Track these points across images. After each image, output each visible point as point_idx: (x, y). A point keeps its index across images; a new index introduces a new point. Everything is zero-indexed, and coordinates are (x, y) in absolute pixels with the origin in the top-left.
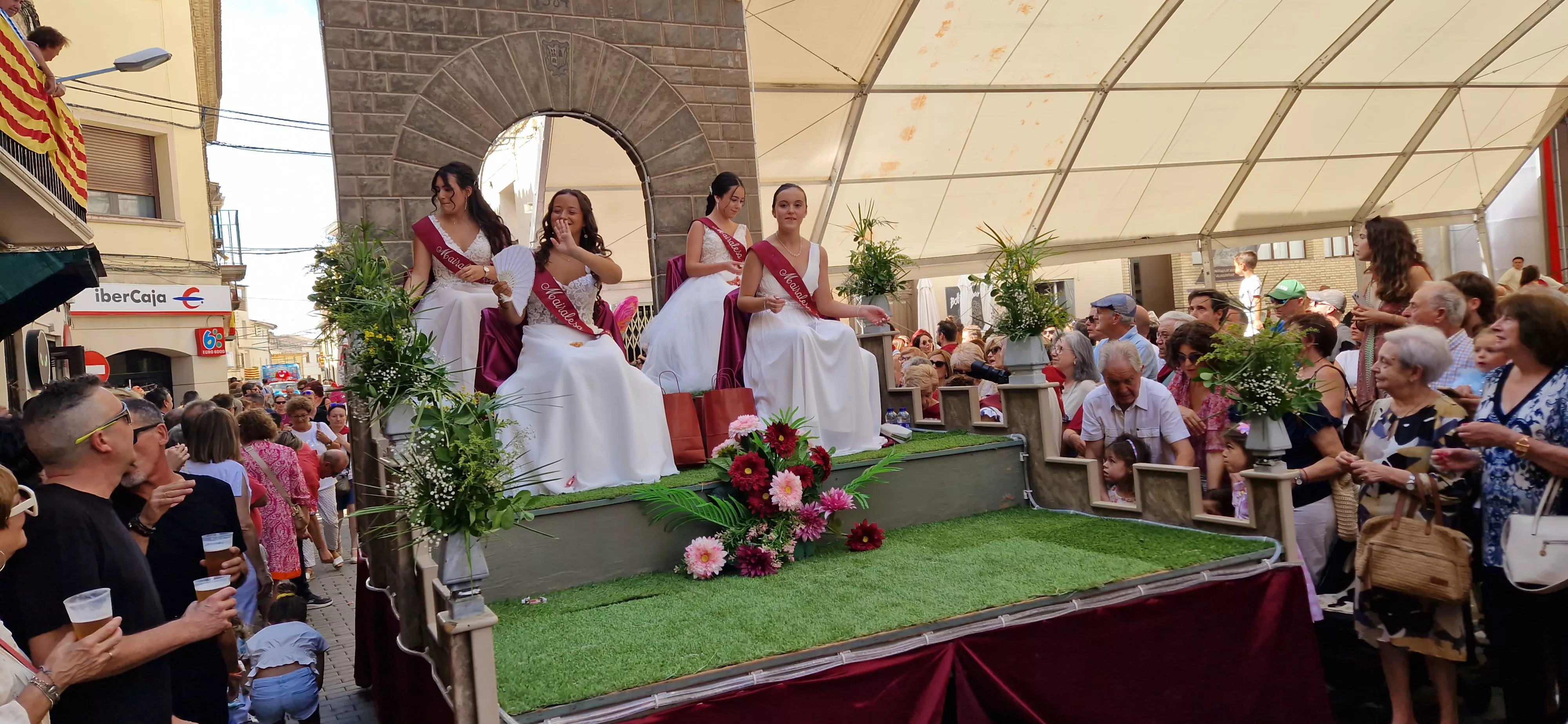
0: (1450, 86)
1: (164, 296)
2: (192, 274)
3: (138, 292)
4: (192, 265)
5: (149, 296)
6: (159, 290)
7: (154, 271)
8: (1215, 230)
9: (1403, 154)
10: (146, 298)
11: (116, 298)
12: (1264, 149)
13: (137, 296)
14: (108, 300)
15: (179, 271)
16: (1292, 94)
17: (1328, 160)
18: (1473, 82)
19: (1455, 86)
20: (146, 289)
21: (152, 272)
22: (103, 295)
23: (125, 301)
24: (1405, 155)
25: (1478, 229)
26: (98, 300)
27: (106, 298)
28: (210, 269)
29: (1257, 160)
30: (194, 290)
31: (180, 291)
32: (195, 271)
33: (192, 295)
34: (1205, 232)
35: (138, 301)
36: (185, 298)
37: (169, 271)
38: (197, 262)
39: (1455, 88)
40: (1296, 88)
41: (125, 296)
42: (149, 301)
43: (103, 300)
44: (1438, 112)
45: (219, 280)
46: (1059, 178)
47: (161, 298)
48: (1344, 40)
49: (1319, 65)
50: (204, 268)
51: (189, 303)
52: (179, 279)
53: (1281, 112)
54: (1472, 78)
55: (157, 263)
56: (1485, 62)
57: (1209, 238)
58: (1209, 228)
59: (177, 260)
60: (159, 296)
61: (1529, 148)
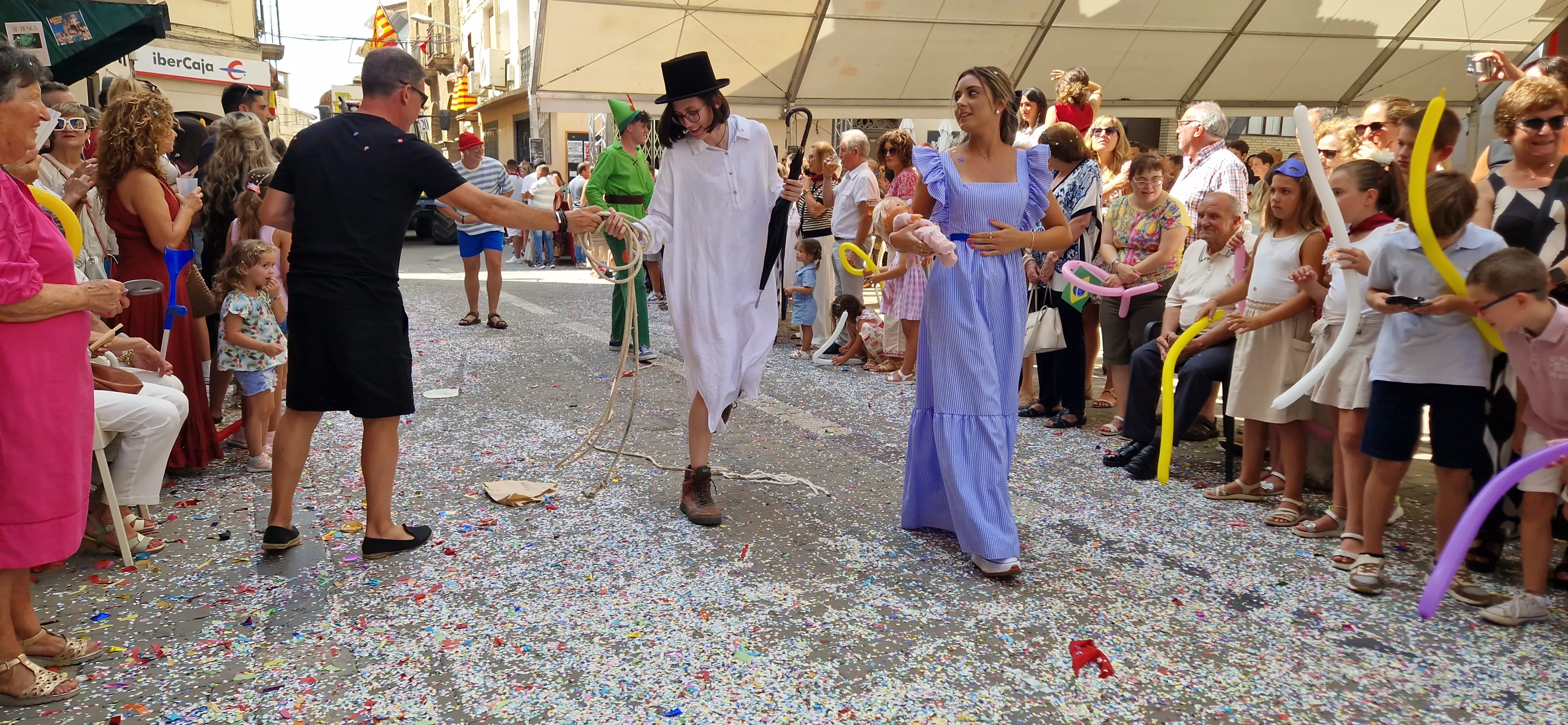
1: (212, 66)
2: (236, 48)
3: (190, 59)
4: (236, 39)
5: (199, 64)
6: (208, 59)
7: (202, 42)
9: (1396, 38)
10: (196, 66)
11: (170, 62)
12: (1250, 21)
13: (188, 63)
14: (164, 64)
15: (225, 45)
17: (1318, 39)
20: (196, 57)
21: (201, 42)
22: (159, 59)
23: (178, 66)
24: (1398, 40)
26: (155, 63)
27: (162, 61)
28: (252, 45)
29: (1241, 32)
30: (239, 63)
31: (226, 62)
32: (240, 47)
33: (236, 67)
34: (1185, 99)
35: (190, 68)
36: (230, 69)
37: (216, 43)
38: (240, 38)
41: (179, 61)
42: (199, 68)
43: (160, 63)
45: (260, 57)
46: (1041, 31)
47: (209, 67)
50: (247, 44)
51: (233, 74)
52: (224, 51)
55: (206, 35)
58: (1190, 95)
59: (223, 34)
60: (208, 65)
61: (1532, 44)
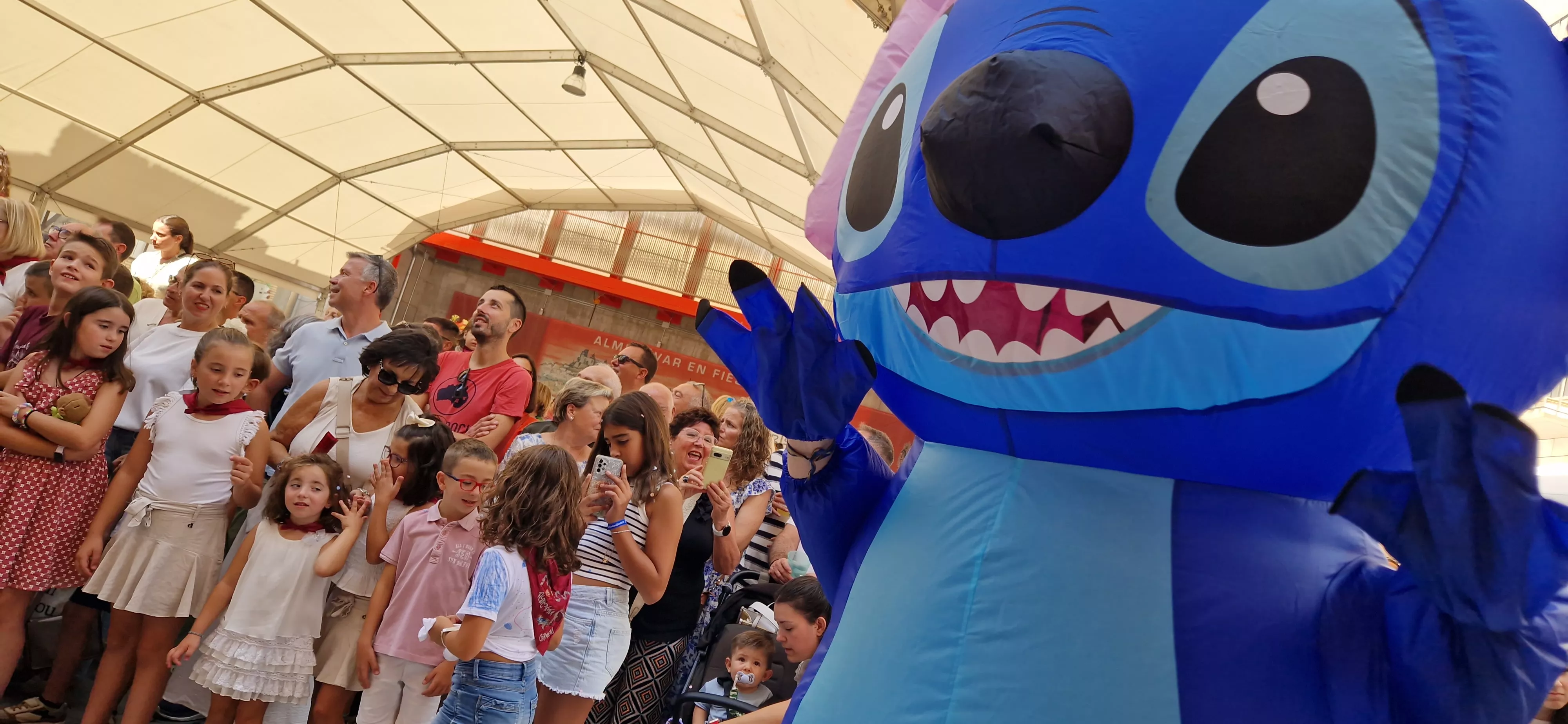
0: (335, 175)
8: (57, 191)
9: (276, 211)
12: (142, 137)
16: (191, 102)
18: (351, 181)
19: (339, 178)
24: (279, 214)
25: (317, 306)
29: (131, 144)
34: (46, 188)
39: (338, 178)
40: (197, 99)
44: (318, 191)
48: (255, 82)
49: (225, 90)
53: (174, 112)
54: (353, 177)
56: (367, 170)
57: (47, 196)
58: (52, 186)
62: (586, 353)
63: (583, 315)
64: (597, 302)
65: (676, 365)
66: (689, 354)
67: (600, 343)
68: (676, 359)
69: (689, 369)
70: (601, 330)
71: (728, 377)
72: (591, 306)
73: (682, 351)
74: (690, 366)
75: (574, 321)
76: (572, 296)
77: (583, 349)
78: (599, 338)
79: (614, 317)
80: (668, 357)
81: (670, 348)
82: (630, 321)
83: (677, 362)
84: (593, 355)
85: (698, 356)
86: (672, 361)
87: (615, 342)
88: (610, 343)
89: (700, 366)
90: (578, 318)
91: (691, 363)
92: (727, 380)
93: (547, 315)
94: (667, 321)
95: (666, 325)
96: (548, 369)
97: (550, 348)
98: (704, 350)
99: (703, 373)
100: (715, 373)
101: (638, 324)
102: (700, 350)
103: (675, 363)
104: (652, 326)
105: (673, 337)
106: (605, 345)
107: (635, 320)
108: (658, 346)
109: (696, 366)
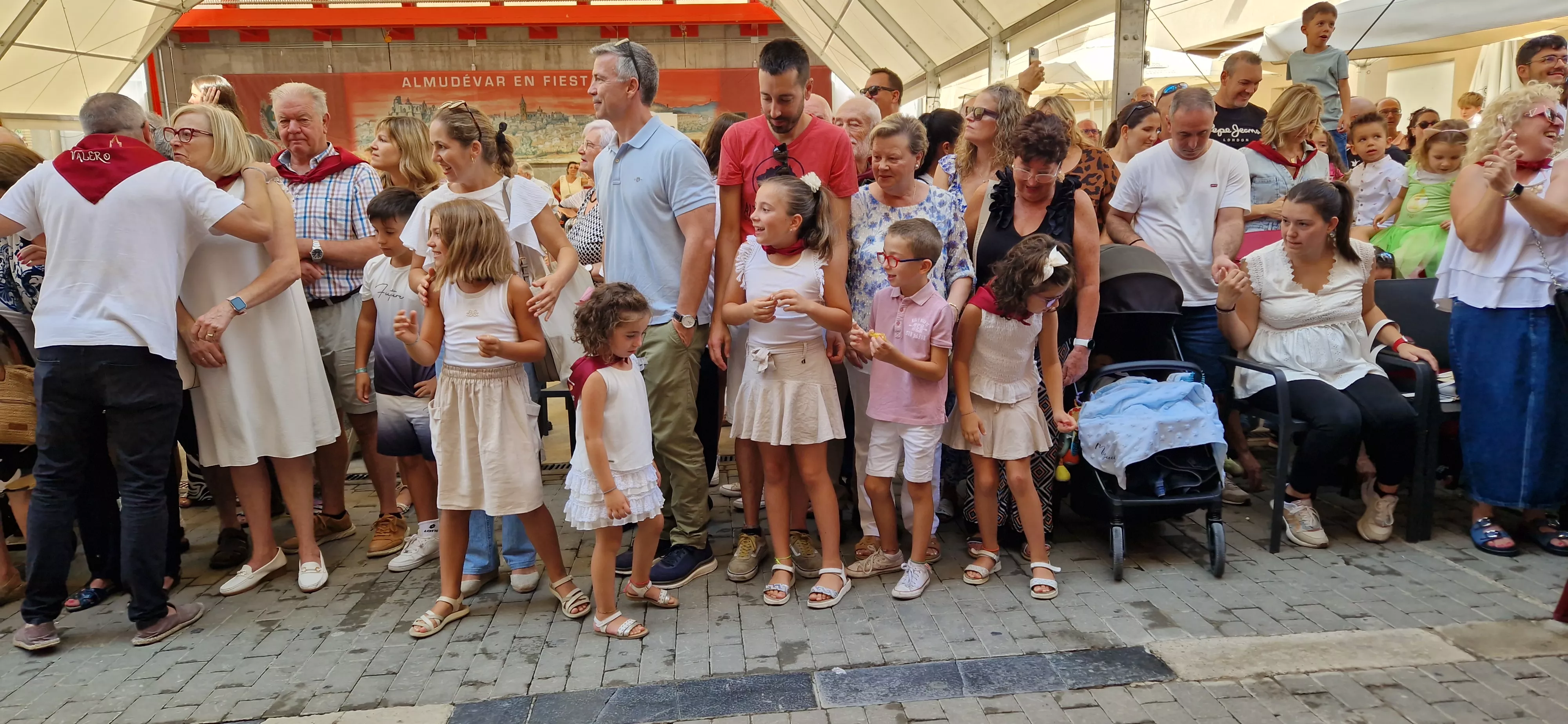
61: (134, 61)
62: (398, 100)
63: (378, 59)
64: (389, 39)
65: (501, 84)
66: (510, 68)
67: (409, 85)
68: (498, 78)
69: (516, 85)
70: (405, 70)
71: (561, 81)
72: (384, 46)
73: (501, 67)
74: (516, 81)
75: (371, 69)
76: (355, 41)
77: (394, 97)
78: (406, 79)
79: (412, 51)
80: (489, 78)
81: (488, 68)
82: (432, 51)
83: (501, 81)
84: (408, 100)
85: (520, 67)
86: (495, 81)
87: (425, 79)
88: (420, 81)
89: (527, 78)
90: (374, 64)
91: (516, 78)
92: (561, 84)
93: (338, 71)
94: (473, 38)
95: (472, 43)
96: (365, 130)
97: (358, 107)
98: (524, 59)
99: (532, 84)
100: (545, 81)
101: (441, 51)
102: (520, 61)
103: (498, 82)
104: (458, 48)
105: (486, 55)
106: (416, 86)
107: (436, 49)
108: (474, 69)
109: (523, 79)
